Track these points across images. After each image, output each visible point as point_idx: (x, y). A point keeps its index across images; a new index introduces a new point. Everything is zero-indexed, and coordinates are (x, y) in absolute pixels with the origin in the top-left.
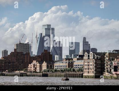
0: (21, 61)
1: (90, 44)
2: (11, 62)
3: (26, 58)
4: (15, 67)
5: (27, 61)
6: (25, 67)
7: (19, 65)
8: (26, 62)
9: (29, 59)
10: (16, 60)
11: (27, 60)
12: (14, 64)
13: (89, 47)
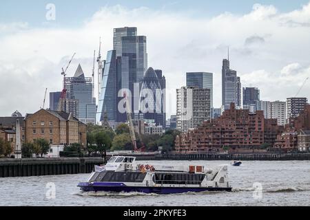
0: (247, 127)
1: (239, 78)
2: (226, 130)
3: (257, 123)
4: (235, 141)
5: (260, 129)
6: (255, 141)
7: (243, 137)
8: (257, 129)
9: (263, 123)
10: (236, 127)
11: (260, 125)
12: (233, 134)
13: (239, 85)
